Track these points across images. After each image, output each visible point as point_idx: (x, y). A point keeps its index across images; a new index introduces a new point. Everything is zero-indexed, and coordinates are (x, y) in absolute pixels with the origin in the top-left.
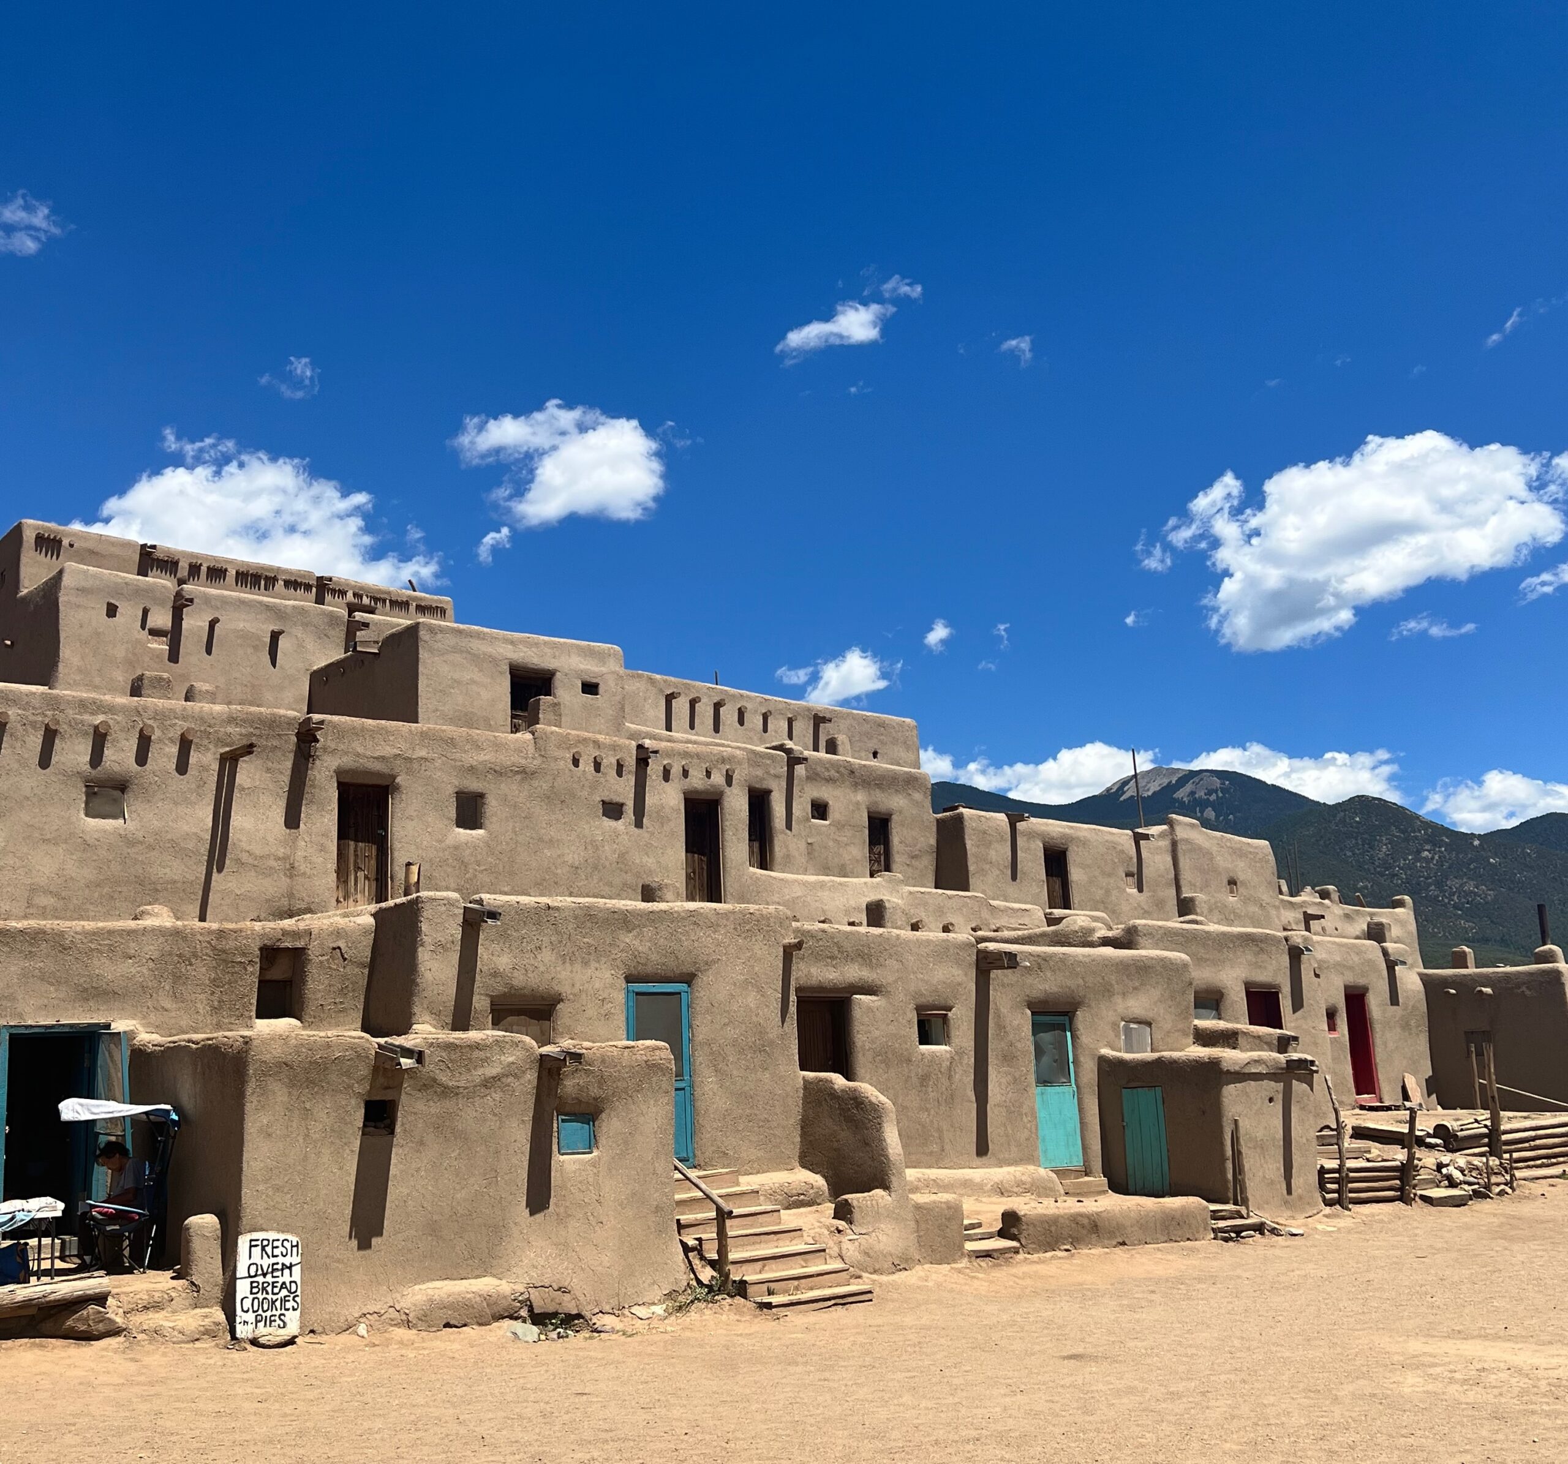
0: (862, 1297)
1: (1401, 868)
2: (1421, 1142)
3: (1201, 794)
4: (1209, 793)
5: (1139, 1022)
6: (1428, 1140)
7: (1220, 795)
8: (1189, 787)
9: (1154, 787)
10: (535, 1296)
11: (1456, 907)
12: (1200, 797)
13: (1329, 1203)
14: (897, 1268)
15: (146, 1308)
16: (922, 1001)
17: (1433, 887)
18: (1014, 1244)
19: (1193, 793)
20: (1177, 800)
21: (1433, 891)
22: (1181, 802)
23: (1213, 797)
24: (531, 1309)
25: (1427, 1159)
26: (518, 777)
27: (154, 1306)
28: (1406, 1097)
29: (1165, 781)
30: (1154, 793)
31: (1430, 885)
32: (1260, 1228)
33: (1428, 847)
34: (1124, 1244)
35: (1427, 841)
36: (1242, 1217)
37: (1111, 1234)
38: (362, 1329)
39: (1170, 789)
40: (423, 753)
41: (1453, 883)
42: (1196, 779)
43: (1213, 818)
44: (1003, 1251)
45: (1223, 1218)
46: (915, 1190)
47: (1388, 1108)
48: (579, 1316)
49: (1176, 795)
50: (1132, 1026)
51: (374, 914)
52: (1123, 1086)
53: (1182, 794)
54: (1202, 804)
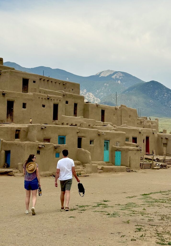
0: (88, 176)
1: (160, 98)
2: (154, 160)
4: (120, 77)
6: (155, 160)
7: (122, 78)
8: (115, 75)
9: (108, 74)
12: (118, 78)
13: (141, 168)
14: (90, 173)
15: (16, 173)
16: (91, 139)
18: (103, 171)
19: (116, 77)
20: (112, 78)
22: (113, 79)
23: (120, 78)
24: (53, 175)
25: (155, 163)
26: (31, 100)
28: (153, 153)
29: (110, 73)
30: (107, 76)
31: (165, 102)
32: (132, 171)
33: (166, 94)
34: (116, 172)
35: (166, 92)
36: (130, 169)
39: (111, 75)
40: (19, 97)
42: (117, 73)
43: (120, 83)
45: (128, 169)
46: (93, 164)
47: (150, 155)
49: (112, 77)
50: (117, 142)
51: (28, 126)
52: (116, 151)
53: (113, 77)
54: (118, 80)
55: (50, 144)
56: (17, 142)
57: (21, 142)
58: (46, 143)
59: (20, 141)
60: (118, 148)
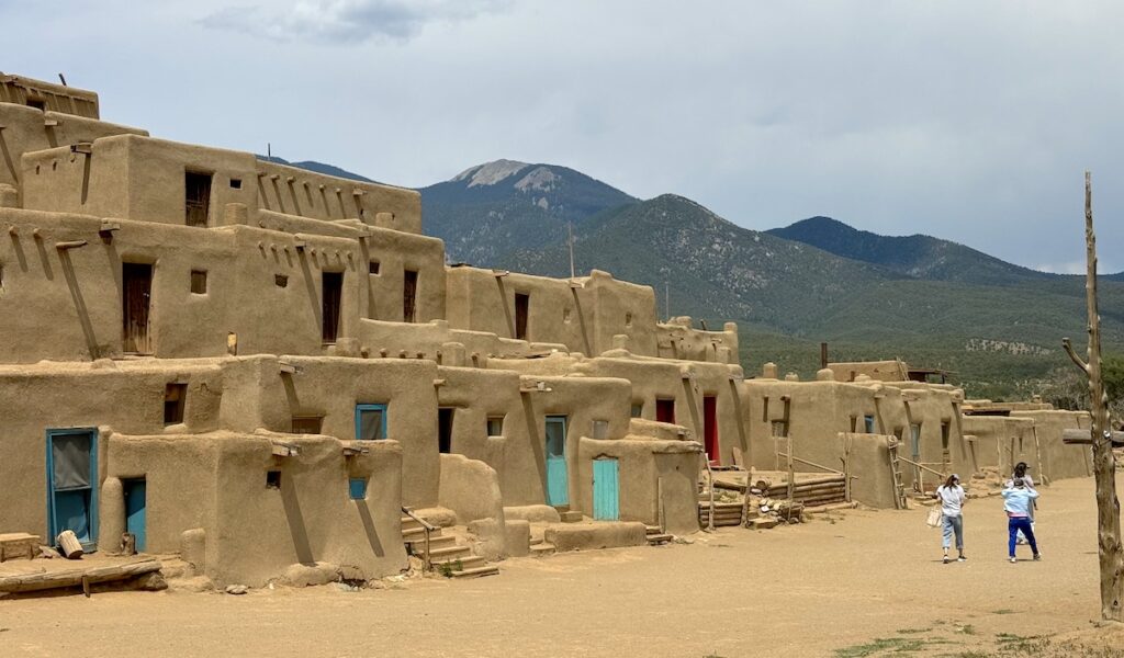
0: (494, 572)
1: (696, 257)
3: (537, 185)
4: (545, 185)
5: (601, 420)
6: (753, 490)
7: (554, 187)
8: (527, 179)
9: (498, 177)
10: (344, 570)
11: (737, 291)
12: (537, 189)
13: (703, 526)
14: (501, 559)
15: (174, 576)
16: (490, 411)
17: (719, 274)
18: (553, 547)
19: (530, 184)
20: (516, 190)
21: (720, 277)
22: (520, 193)
23: (547, 189)
24: (343, 577)
25: (754, 501)
26: (228, 259)
27: (178, 575)
28: (735, 462)
29: (508, 173)
30: (499, 183)
31: (717, 272)
32: (670, 540)
33: (718, 240)
34: (604, 547)
35: (719, 236)
36: (660, 533)
37: (600, 542)
38: (271, 586)
39: (512, 180)
40: (172, 244)
41: (736, 271)
42: (534, 172)
43: (546, 207)
44: (548, 550)
45: (651, 534)
46: (508, 517)
47: (726, 469)
48: (364, 581)
49: (516, 186)
50: (599, 423)
51: (221, 365)
52: (595, 458)
53: (522, 185)
54: (539, 195)
55: (324, 442)
56: (173, 437)
57: (192, 436)
58: (306, 437)
59: (190, 433)
60: (603, 447)
